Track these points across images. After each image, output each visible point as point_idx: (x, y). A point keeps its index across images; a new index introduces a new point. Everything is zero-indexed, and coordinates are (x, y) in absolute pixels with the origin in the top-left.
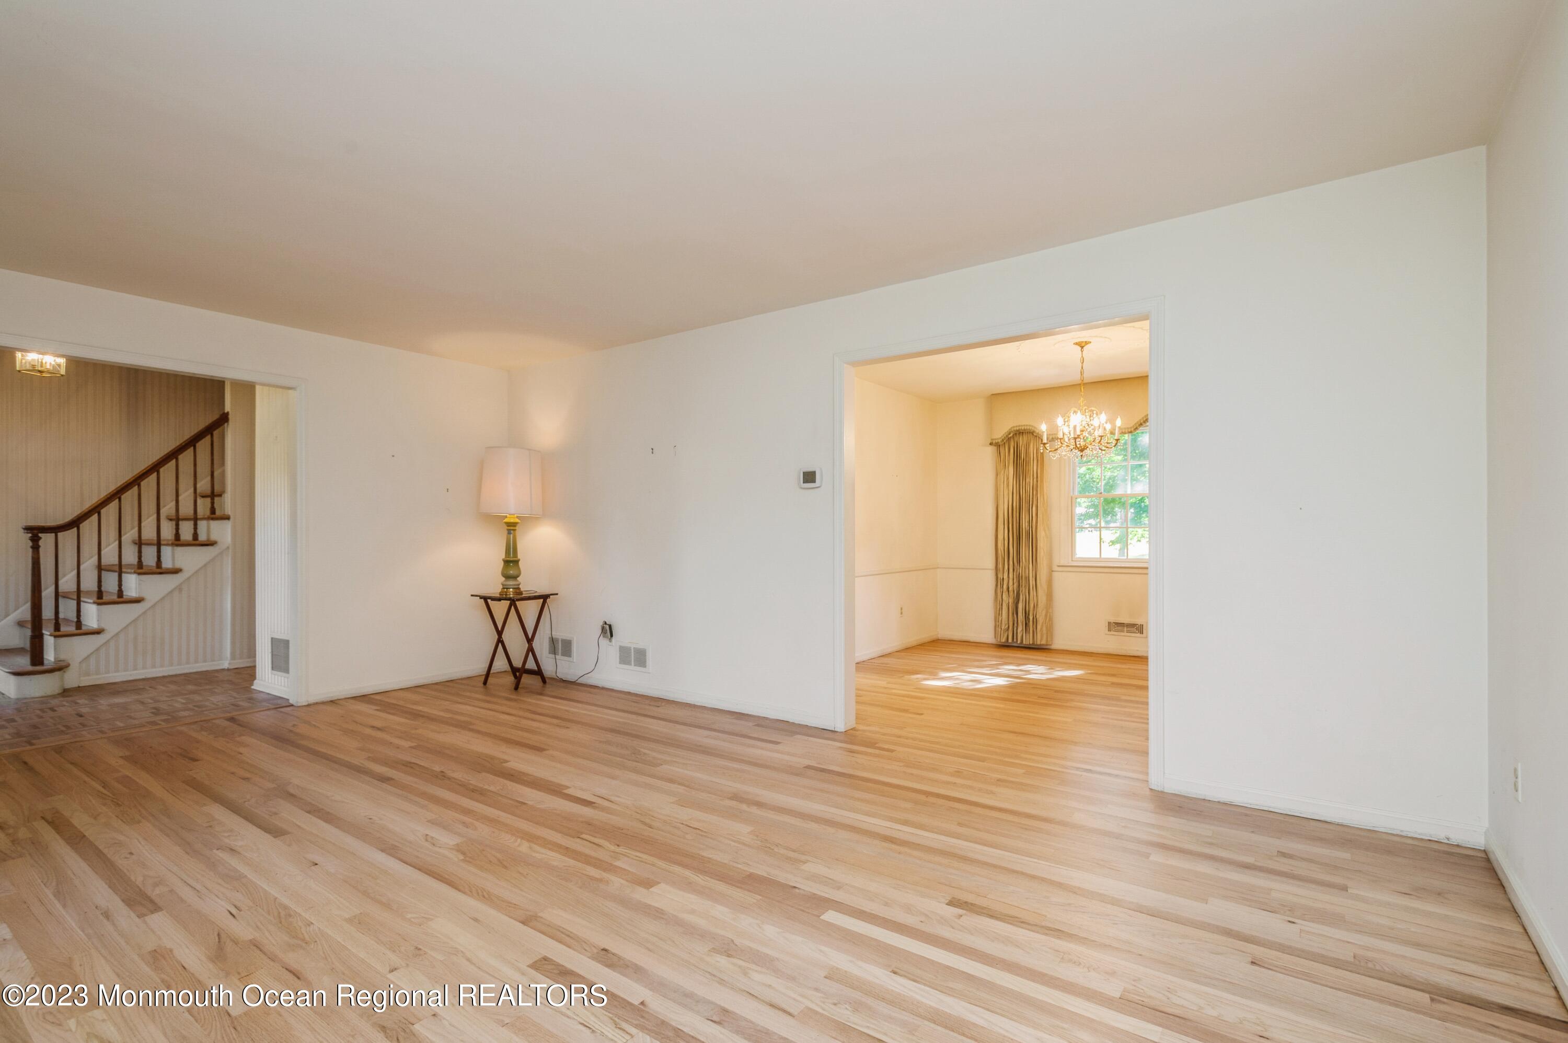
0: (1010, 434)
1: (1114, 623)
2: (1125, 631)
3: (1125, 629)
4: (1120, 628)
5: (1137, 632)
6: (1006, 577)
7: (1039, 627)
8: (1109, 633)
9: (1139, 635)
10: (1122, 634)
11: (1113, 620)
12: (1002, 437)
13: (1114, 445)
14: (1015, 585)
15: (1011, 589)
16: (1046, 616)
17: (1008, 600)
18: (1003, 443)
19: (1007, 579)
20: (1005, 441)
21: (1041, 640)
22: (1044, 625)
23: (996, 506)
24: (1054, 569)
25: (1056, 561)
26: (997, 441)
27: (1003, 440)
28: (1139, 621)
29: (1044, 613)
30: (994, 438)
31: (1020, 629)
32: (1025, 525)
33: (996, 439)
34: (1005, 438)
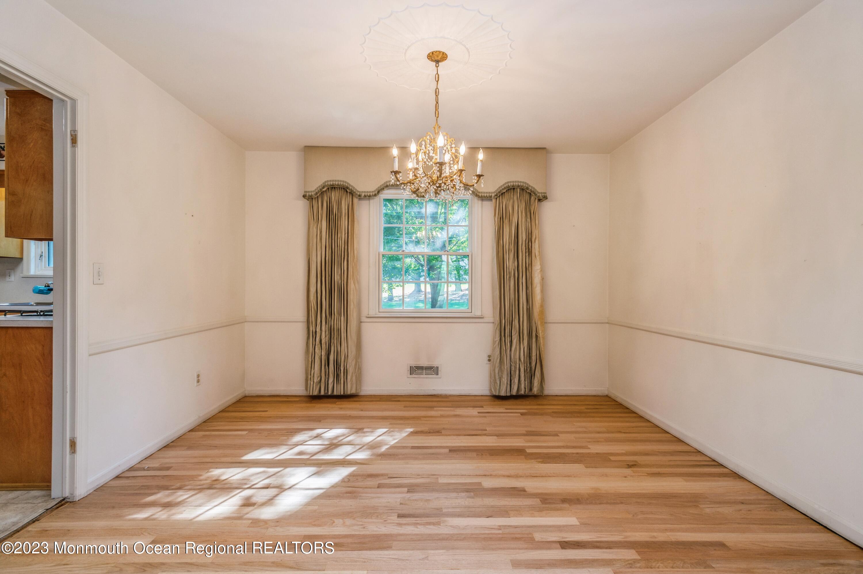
0: (324, 188)
1: (415, 367)
2: (424, 374)
3: (424, 372)
4: (420, 371)
5: (434, 373)
6: (318, 330)
7: (349, 377)
8: (411, 376)
9: (435, 376)
10: (422, 376)
11: (413, 364)
12: (316, 190)
13: (476, 182)
14: (327, 337)
15: (323, 341)
16: (356, 365)
17: (320, 353)
18: (317, 196)
19: (320, 332)
20: (318, 194)
21: (351, 390)
22: (354, 375)
23: (308, 259)
24: (362, 321)
25: (364, 313)
26: (310, 194)
27: (317, 193)
28: (435, 364)
29: (354, 363)
30: (307, 190)
31: (331, 380)
32: (337, 278)
33: (309, 192)
34: (318, 191)
